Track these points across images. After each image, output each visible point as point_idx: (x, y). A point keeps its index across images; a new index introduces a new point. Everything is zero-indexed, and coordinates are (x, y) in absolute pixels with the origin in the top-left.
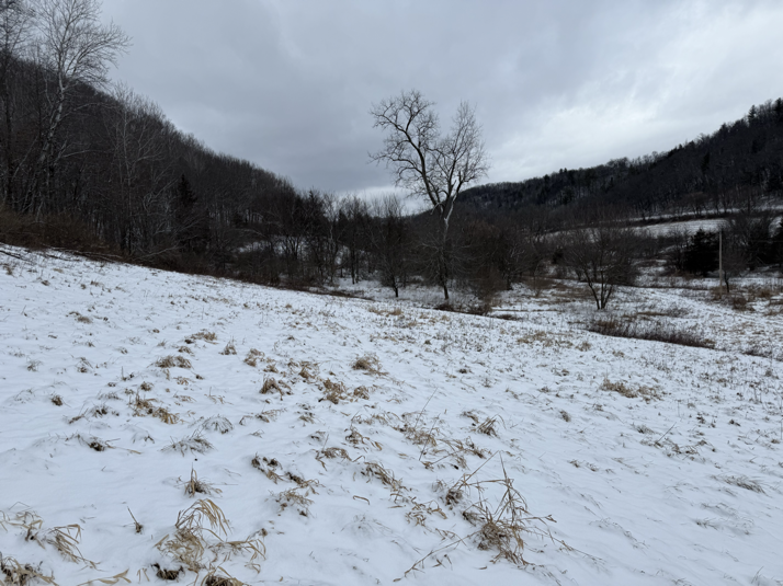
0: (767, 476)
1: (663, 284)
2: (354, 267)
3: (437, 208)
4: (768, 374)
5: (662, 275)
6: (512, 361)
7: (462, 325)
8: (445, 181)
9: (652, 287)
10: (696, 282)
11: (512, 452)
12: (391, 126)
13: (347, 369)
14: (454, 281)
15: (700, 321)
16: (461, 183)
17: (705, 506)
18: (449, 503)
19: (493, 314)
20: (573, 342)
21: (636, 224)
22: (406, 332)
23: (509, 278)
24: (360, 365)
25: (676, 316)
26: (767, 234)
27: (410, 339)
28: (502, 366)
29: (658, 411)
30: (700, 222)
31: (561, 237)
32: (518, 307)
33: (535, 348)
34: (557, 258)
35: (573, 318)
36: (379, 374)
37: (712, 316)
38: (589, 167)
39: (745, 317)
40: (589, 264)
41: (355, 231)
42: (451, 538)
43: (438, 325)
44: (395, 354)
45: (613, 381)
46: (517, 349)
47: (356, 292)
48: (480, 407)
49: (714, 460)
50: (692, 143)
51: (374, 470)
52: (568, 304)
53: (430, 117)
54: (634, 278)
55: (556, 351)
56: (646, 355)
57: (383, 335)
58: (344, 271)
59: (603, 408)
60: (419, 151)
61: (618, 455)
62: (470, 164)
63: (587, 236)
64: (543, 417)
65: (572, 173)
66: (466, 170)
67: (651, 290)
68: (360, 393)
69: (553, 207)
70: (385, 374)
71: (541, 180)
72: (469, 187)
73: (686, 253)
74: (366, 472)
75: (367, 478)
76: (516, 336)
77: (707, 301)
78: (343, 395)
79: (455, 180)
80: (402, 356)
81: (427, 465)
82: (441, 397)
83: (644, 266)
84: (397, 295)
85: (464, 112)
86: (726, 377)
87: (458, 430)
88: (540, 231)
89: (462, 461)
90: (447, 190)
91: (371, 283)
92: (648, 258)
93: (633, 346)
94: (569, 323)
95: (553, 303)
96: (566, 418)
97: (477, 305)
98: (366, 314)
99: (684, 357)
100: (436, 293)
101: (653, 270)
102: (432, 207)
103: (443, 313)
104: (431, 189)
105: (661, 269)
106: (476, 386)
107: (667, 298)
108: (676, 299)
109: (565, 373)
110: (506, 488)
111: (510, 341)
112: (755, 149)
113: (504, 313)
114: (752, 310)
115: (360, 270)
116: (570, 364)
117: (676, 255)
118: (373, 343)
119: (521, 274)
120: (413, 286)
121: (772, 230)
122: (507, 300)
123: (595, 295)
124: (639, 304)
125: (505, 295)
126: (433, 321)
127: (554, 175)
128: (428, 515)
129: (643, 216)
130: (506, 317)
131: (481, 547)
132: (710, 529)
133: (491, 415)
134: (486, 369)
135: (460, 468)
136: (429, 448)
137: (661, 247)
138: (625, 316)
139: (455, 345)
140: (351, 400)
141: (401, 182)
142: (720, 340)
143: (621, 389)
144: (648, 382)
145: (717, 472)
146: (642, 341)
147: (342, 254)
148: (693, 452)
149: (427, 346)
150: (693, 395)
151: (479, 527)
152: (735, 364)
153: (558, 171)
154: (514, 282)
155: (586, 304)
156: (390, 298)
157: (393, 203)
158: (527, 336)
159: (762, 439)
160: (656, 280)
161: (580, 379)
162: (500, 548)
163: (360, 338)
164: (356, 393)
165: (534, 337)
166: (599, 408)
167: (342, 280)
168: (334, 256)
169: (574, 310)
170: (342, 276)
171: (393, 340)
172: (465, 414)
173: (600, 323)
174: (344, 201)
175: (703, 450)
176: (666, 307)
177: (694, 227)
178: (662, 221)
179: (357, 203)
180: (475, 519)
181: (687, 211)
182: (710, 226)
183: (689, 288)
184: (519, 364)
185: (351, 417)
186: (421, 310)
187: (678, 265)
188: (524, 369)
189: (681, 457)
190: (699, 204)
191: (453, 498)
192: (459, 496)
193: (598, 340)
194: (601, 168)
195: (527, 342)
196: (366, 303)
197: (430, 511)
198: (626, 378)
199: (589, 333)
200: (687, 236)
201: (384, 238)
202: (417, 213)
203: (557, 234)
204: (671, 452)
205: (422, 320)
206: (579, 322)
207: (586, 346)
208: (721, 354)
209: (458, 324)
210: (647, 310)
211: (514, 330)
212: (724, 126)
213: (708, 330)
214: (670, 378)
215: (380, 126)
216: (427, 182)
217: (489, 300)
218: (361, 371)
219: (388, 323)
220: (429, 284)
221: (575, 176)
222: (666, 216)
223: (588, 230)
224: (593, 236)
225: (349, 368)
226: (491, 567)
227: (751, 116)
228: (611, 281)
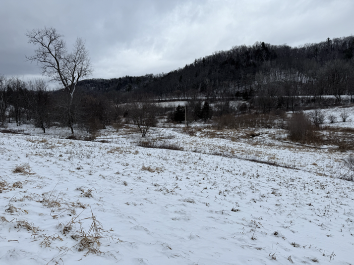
0: (197, 197)
1: (166, 126)
2: (17, 117)
3: (66, 88)
4: (200, 159)
5: (166, 122)
6: (104, 161)
7: (80, 146)
8: (70, 75)
9: (163, 127)
10: (177, 125)
11: (99, 203)
12: (39, 43)
13: (9, 173)
14: (77, 125)
15: (179, 140)
16: (79, 77)
17: (176, 212)
18: (64, 233)
19: (97, 140)
20: (132, 151)
21: (157, 102)
22: (49, 151)
23: (104, 123)
24: (18, 170)
25: (171, 139)
26: (200, 107)
27: (51, 155)
28: (99, 164)
29: (162, 177)
30: (179, 102)
31: (127, 106)
32: (108, 137)
33: (115, 155)
34: (126, 115)
35: (132, 141)
36: (30, 174)
37: (183, 138)
38: (138, 76)
39: (193, 138)
40: (139, 118)
41: (18, 97)
42: (64, 250)
43: (67, 147)
44: (41, 163)
45: (146, 166)
46: (107, 156)
47: (19, 131)
48: (86, 185)
49: (180, 193)
50: (176, 71)
51: (22, 224)
52: (130, 135)
53: (61, 42)
54: (156, 123)
55: (124, 155)
56: (159, 155)
57: (35, 153)
58: (11, 119)
59: (142, 178)
60: (55, 58)
61: (145, 197)
62: (83, 68)
63: (138, 105)
64: (116, 185)
65: (131, 78)
66: (81, 71)
67: (162, 128)
68: (17, 185)
69: (123, 92)
70: (33, 174)
71: (117, 79)
72: (84, 79)
73: (174, 114)
74: (17, 226)
75: (18, 229)
76: (107, 150)
77: (181, 132)
78: (5, 187)
79: (76, 75)
80: (45, 164)
81: (54, 217)
82: (66, 182)
83: (160, 119)
84: (44, 132)
85: (79, 43)
86: (186, 161)
87: (73, 197)
88: (118, 102)
89: (74, 212)
90: (72, 79)
91: (29, 126)
92: (161, 115)
93: (155, 151)
94: (131, 143)
95: (124, 134)
96: (125, 184)
97: (88, 136)
98: (24, 142)
99: (173, 155)
100: (67, 131)
101: (163, 120)
102: (64, 87)
103: (70, 140)
104: (63, 78)
105: (166, 120)
106: (85, 175)
107: (168, 132)
108: (171, 132)
109: (127, 165)
110: (93, 220)
111: (104, 152)
112: (197, 75)
113: (102, 139)
114: (196, 136)
115: (21, 119)
116: (130, 161)
117: (171, 115)
118: (28, 158)
119: (110, 121)
120: (54, 127)
121: (202, 106)
122: (104, 133)
123: (141, 130)
124: (158, 134)
125: (102, 131)
126: (65, 145)
127: (123, 78)
128: (53, 241)
129: (159, 98)
130: (103, 142)
131: (80, 250)
132: (177, 221)
133: (90, 188)
134: (91, 166)
135: (72, 215)
136: (56, 208)
137: (166, 111)
138: (152, 139)
139: (76, 156)
140: (11, 190)
141: (46, 73)
142: (185, 147)
143: (149, 169)
144: (159, 166)
145: (180, 198)
146: (159, 149)
147: (9, 109)
148: (173, 191)
149: (60, 158)
150: (175, 169)
151: (79, 241)
152: (190, 156)
153: (125, 76)
154: (106, 125)
155: (138, 134)
156: (40, 133)
157: (41, 83)
158: (112, 150)
159: (197, 183)
160: (164, 124)
161: (133, 167)
162: (89, 249)
163: (19, 156)
164: (14, 186)
165: (115, 150)
166: (140, 178)
167: (10, 124)
168: (4, 111)
169: (133, 137)
170: (9, 122)
171: (40, 155)
172: (77, 189)
173: (143, 142)
174: (10, 80)
175: (177, 190)
176: (167, 135)
177: (177, 104)
178: (166, 101)
179: (19, 82)
180: (78, 238)
181: (175, 97)
182: (182, 104)
183: (175, 128)
184: (107, 162)
185: (10, 199)
186: (58, 139)
187: (172, 118)
188: (109, 164)
189: (169, 194)
190: (179, 95)
191: (67, 230)
192: (70, 228)
193: (142, 150)
194: (142, 77)
195: (112, 152)
196: (25, 136)
197: (54, 239)
198: (151, 164)
199: (138, 147)
200: (175, 107)
201: (36, 102)
202: (55, 90)
203: (125, 104)
204: (165, 192)
205: (59, 145)
206: (134, 142)
207: (137, 152)
208: (186, 152)
209: (78, 146)
210: (160, 136)
211: (106, 147)
212: (186, 65)
213: (182, 143)
214: (168, 163)
215: (32, 43)
216: (60, 75)
217: (95, 134)
218: (19, 174)
219: (39, 147)
220: (63, 126)
221: (132, 79)
222: (167, 99)
223: (138, 103)
224: (140, 106)
225: (11, 172)
226: (84, 258)
227: (195, 63)
228: (147, 125)
